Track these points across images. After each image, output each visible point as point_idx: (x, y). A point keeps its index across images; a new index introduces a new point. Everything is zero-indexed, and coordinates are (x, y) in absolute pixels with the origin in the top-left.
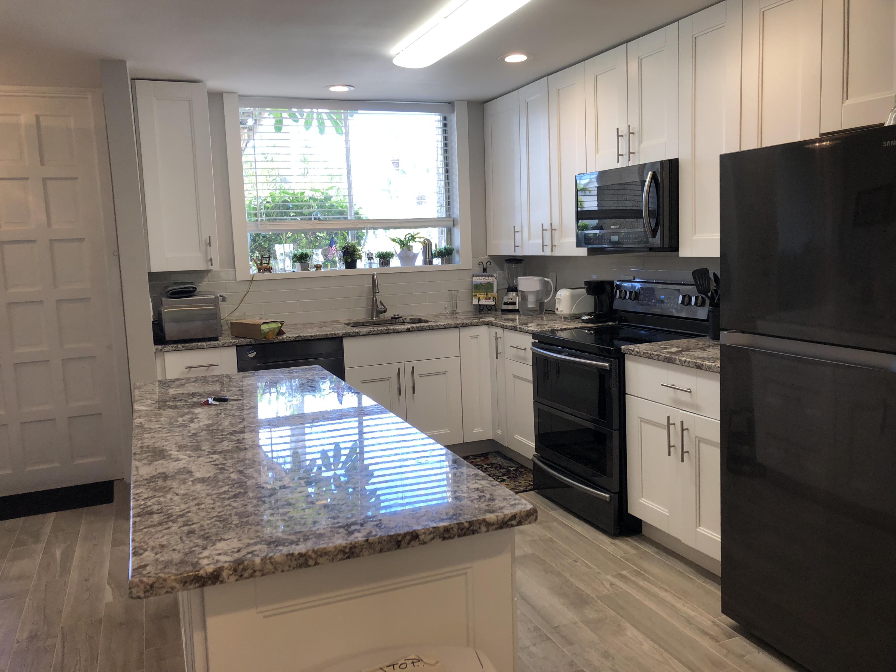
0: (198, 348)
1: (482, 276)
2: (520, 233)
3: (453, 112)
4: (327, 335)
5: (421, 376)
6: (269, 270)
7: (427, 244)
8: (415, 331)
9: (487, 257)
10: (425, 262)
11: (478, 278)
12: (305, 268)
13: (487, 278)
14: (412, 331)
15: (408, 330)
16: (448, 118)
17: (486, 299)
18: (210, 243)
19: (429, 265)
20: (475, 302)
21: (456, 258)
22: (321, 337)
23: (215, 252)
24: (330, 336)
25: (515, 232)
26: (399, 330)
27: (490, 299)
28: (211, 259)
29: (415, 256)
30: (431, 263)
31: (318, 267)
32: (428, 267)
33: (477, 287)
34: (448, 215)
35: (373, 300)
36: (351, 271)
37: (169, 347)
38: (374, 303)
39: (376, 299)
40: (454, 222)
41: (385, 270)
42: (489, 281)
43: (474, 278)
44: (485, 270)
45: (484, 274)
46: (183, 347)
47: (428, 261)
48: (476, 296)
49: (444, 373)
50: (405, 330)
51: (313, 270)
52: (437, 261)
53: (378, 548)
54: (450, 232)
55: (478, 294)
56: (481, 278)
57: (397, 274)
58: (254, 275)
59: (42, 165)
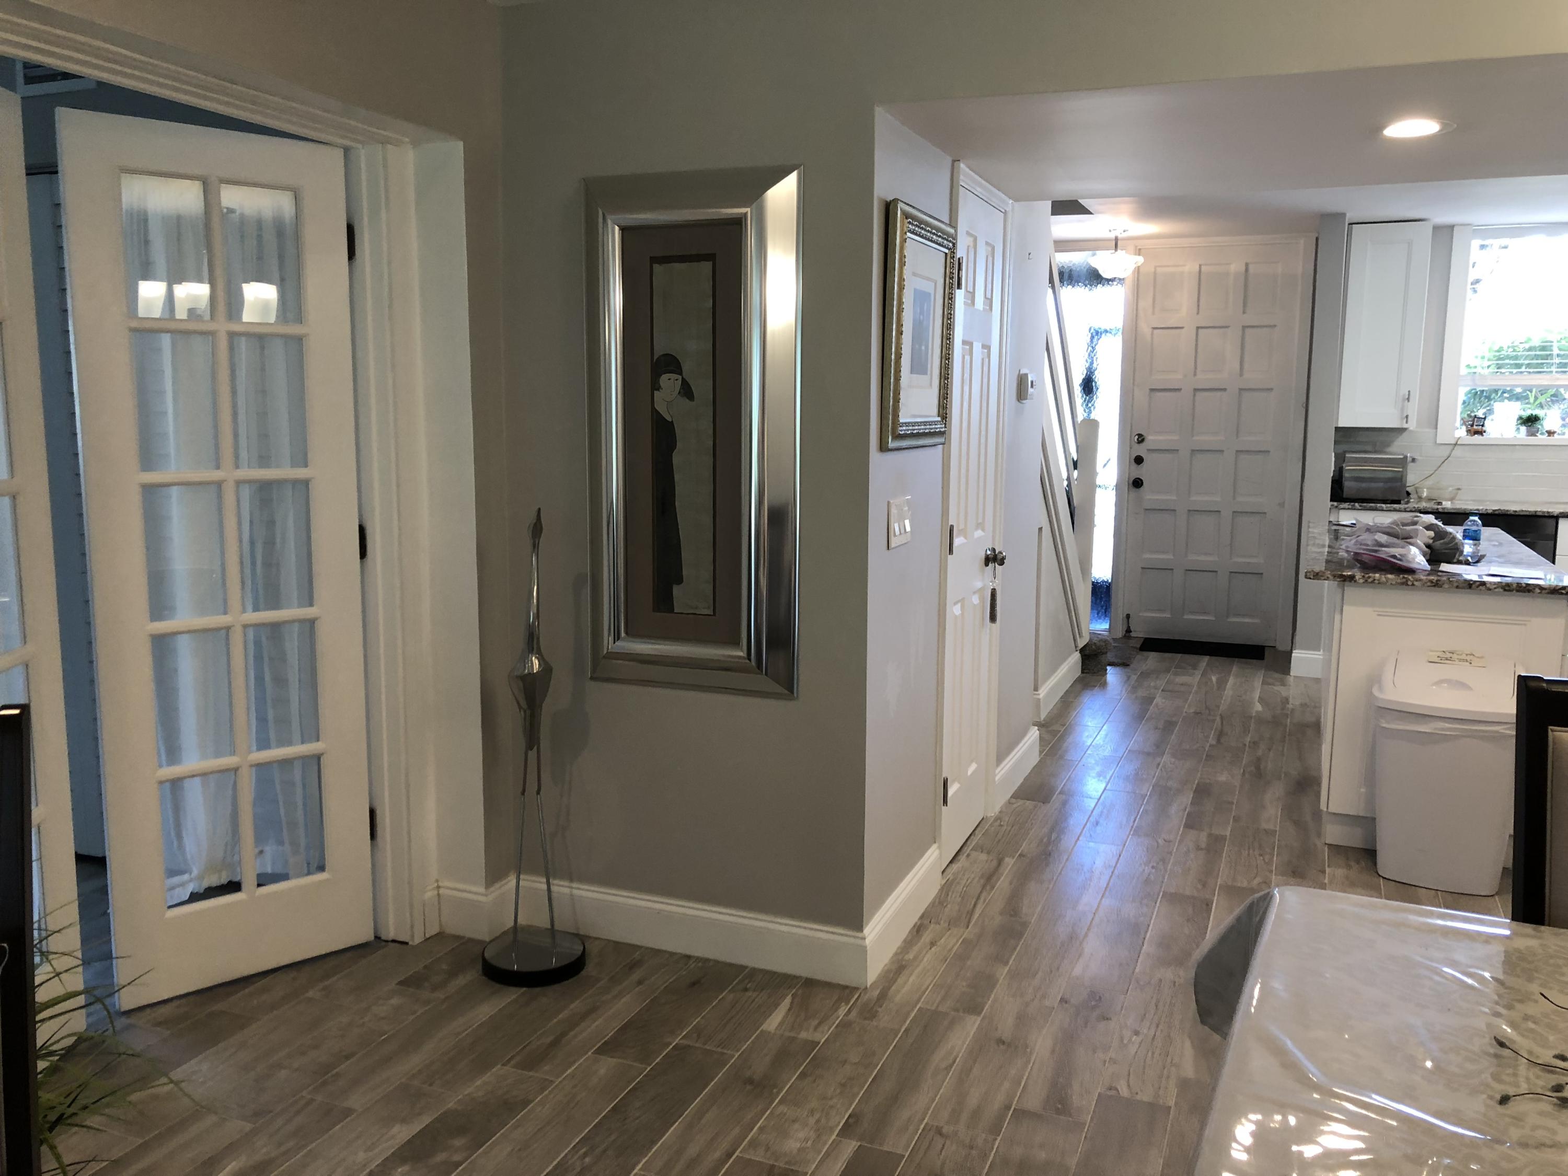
0: (1376, 509)
4: (1536, 512)
6: (1481, 433)
12: (1534, 433)
18: (1408, 399)
22: (1527, 513)
23: (1413, 410)
24: (1540, 514)
28: (1407, 417)
31: (1551, 433)
37: (1346, 505)
46: (1360, 506)
51: (1543, 435)
58: (1459, 438)
59: (1244, 312)
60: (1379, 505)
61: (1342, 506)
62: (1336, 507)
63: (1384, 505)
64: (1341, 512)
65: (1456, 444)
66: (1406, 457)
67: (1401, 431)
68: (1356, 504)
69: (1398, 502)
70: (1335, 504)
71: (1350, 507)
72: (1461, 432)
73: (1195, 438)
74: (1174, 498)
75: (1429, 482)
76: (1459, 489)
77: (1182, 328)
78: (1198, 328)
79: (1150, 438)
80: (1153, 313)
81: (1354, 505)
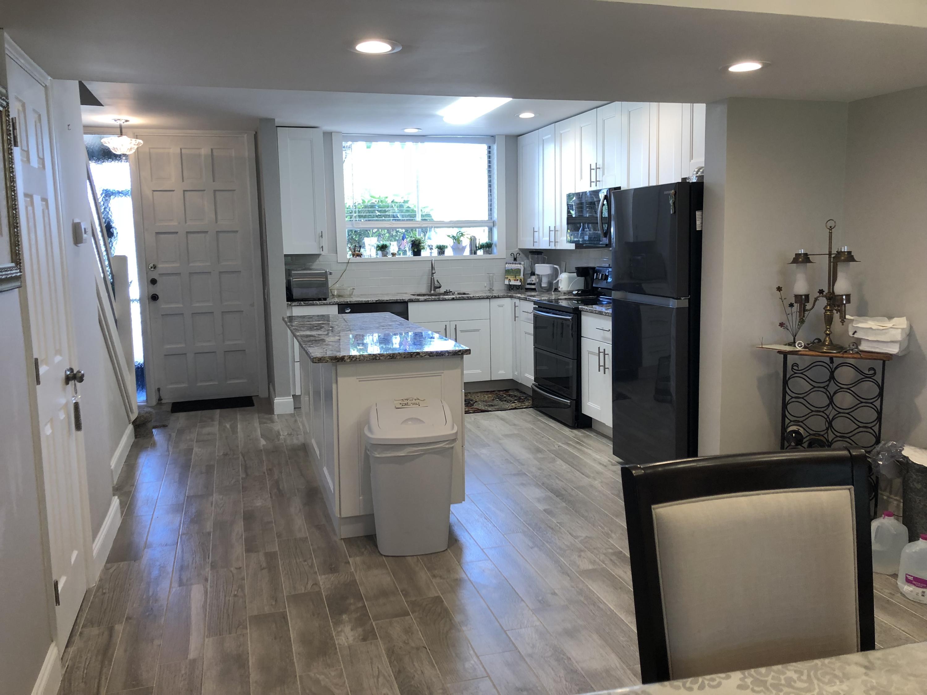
1: (513, 264)
2: (538, 233)
3: (495, 143)
4: (397, 300)
5: (462, 331)
6: (360, 255)
7: (473, 240)
8: (458, 300)
10: (471, 253)
11: (510, 265)
12: (385, 255)
13: (516, 265)
14: (455, 299)
15: (453, 299)
16: (491, 147)
17: (515, 280)
18: (322, 236)
20: (507, 282)
21: (495, 250)
22: (393, 301)
23: (325, 242)
24: (399, 301)
25: (534, 232)
26: (447, 299)
27: (518, 280)
28: (322, 247)
29: (464, 248)
30: (475, 253)
31: (393, 254)
32: (473, 256)
33: (508, 272)
34: (490, 219)
35: (432, 278)
36: (417, 258)
37: (296, 303)
38: (432, 280)
39: (434, 278)
40: (494, 224)
41: (441, 257)
42: (518, 267)
43: (507, 265)
44: (515, 259)
45: (515, 262)
47: (474, 252)
48: (507, 278)
49: (478, 330)
50: (451, 299)
51: (390, 256)
52: (480, 252)
53: (403, 356)
54: (491, 231)
55: (509, 277)
57: (449, 261)
58: (349, 259)
59: (214, 181)
60: (315, 302)
61: (293, 304)
62: (290, 305)
63: (317, 302)
64: (293, 307)
65: (348, 263)
66: (326, 272)
67: (318, 255)
68: (302, 302)
69: (325, 299)
70: (289, 303)
71: (298, 304)
72: (349, 255)
73: (191, 265)
74: (181, 306)
75: (337, 285)
76: (354, 289)
77: (173, 191)
78: (184, 191)
79: (160, 266)
80: (152, 181)
81: (301, 303)
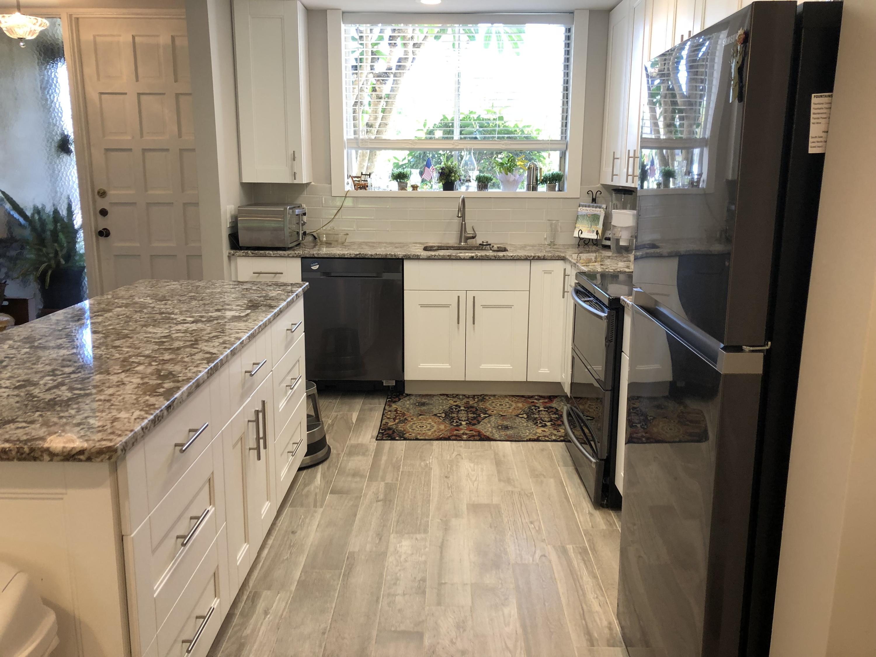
0: (265, 256)
1: (589, 206)
3: (575, 23)
4: (386, 255)
5: (484, 307)
6: (364, 187)
7: (532, 170)
8: (479, 259)
9: (599, 185)
10: (528, 189)
11: (584, 208)
12: (402, 187)
13: (594, 209)
14: (475, 259)
15: (472, 258)
16: (571, 30)
17: (589, 232)
19: (532, 190)
20: (576, 234)
21: (566, 185)
22: (380, 257)
23: (301, 166)
24: (390, 257)
25: (614, 159)
26: (462, 258)
27: (593, 232)
28: (297, 174)
30: (535, 189)
31: (415, 187)
32: (532, 194)
33: (581, 219)
34: (564, 138)
35: (462, 224)
36: (449, 193)
37: (241, 253)
38: (463, 228)
39: (465, 224)
40: (567, 146)
41: (481, 194)
42: (595, 212)
43: (579, 208)
44: (594, 200)
45: (592, 204)
46: (252, 253)
47: (532, 187)
48: (578, 228)
49: (510, 307)
50: (468, 258)
51: (409, 189)
52: (542, 188)
54: (563, 157)
55: (581, 227)
56: (587, 208)
57: (496, 200)
58: (348, 191)
59: (176, 81)
61: (238, 254)
64: (237, 258)
65: (345, 197)
68: (249, 252)
69: (285, 249)
70: (232, 252)
72: (350, 187)
73: (150, 192)
74: (138, 245)
75: (328, 227)
77: (126, 94)
78: (139, 94)
79: (112, 192)
80: (98, 79)
